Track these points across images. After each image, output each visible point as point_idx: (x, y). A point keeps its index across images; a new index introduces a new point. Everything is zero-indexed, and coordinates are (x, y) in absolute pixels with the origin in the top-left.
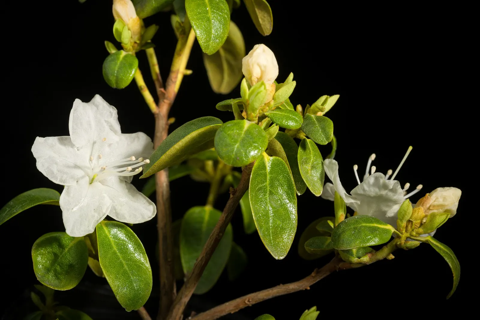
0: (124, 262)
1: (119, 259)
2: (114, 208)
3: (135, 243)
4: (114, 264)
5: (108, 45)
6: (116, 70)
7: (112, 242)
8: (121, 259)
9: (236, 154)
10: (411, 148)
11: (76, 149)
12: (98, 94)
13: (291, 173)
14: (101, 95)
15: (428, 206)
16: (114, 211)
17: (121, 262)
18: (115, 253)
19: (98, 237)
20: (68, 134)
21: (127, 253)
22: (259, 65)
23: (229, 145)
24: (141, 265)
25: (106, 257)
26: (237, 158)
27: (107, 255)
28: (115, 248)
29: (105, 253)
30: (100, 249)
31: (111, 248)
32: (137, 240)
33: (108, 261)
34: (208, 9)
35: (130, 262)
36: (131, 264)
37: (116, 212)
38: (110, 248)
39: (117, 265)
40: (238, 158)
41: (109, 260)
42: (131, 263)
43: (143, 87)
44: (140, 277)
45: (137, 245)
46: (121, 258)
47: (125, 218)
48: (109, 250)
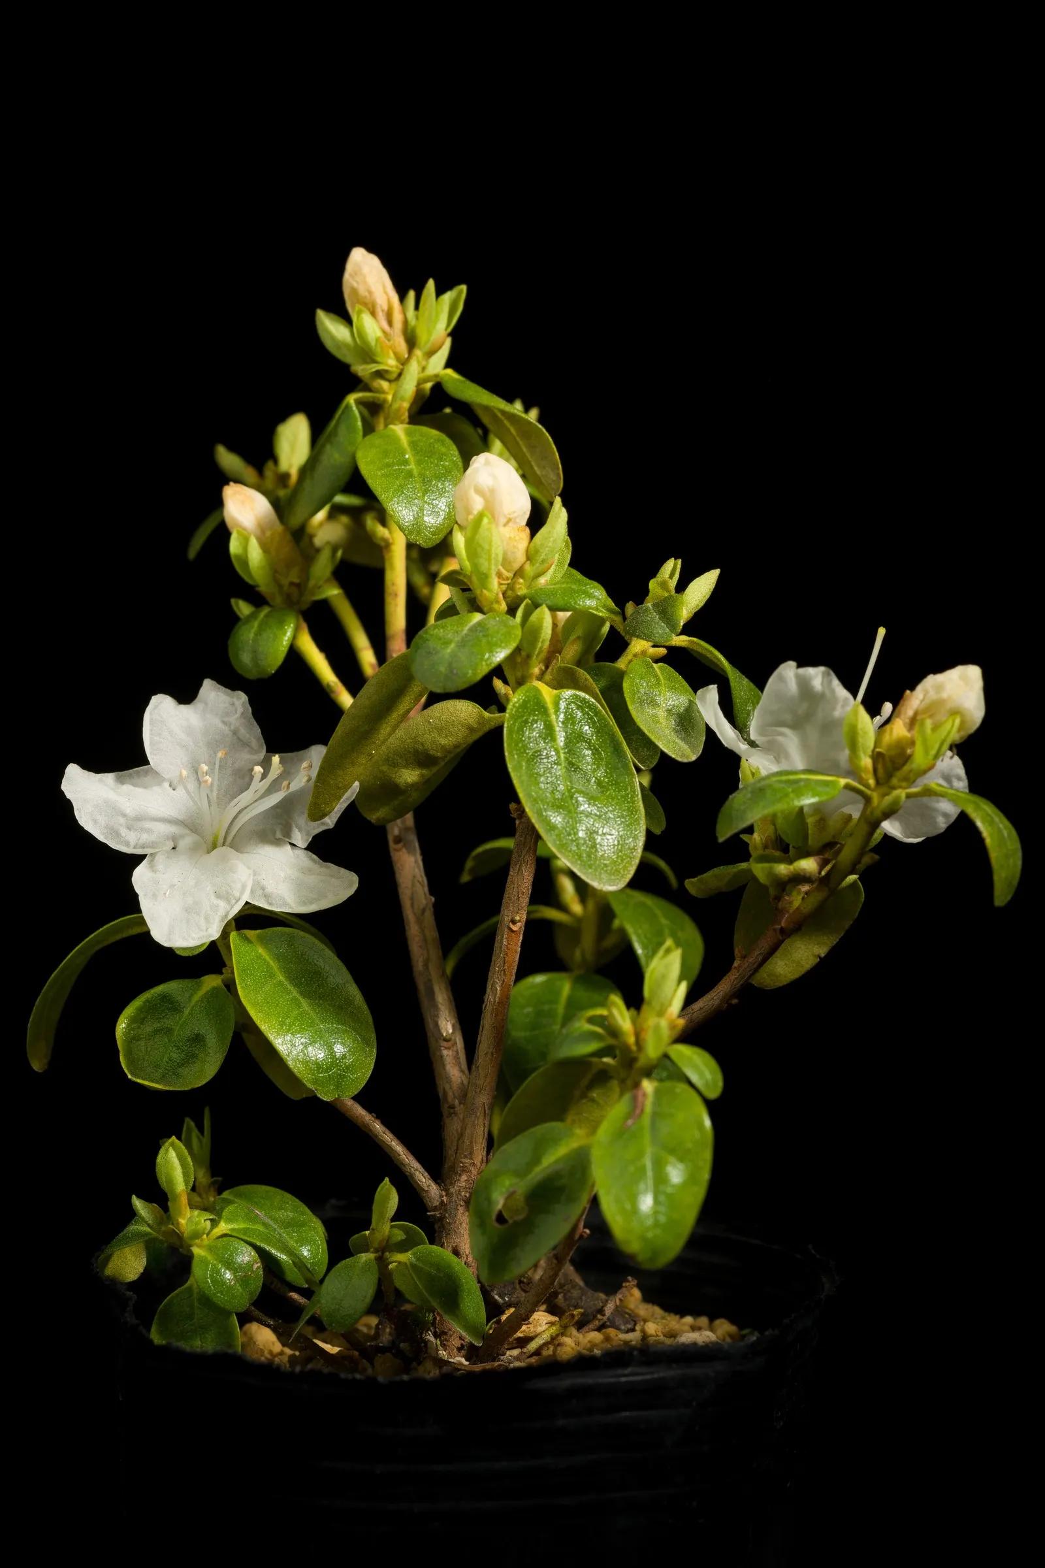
0: (302, 1000)
1: (289, 993)
2: (260, 888)
5: (237, 605)
6: (251, 638)
7: (274, 967)
8: (296, 994)
9: (450, 665)
10: (882, 632)
11: (166, 785)
12: (206, 678)
13: (610, 718)
14: (213, 678)
15: (910, 713)
16: (262, 894)
18: (280, 985)
22: (479, 492)
23: (434, 652)
25: (258, 991)
26: (452, 672)
27: (261, 988)
28: (281, 977)
29: (257, 985)
33: (261, 996)
34: (407, 456)
37: (265, 894)
40: (455, 671)
41: (266, 994)
43: (332, 684)
48: (267, 980)
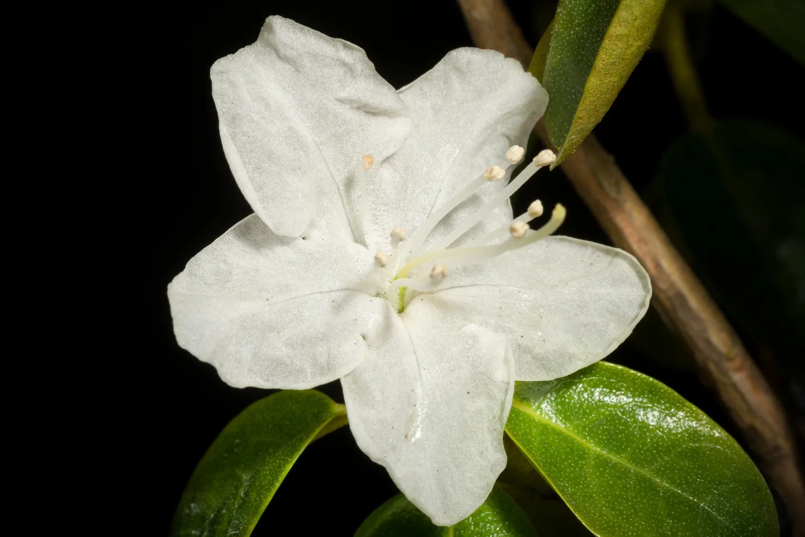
0: (646, 472)
1: (626, 473)
2: (521, 349)
3: (635, 390)
4: (627, 500)
7: (572, 435)
8: (632, 467)
16: (529, 358)
17: (642, 480)
18: (603, 463)
19: (528, 451)
20: (245, 209)
21: (634, 436)
24: (695, 442)
25: (591, 497)
27: (588, 487)
28: (593, 447)
29: (578, 484)
30: (558, 486)
31: (582, 454)
32: (634, 379)
33: (604, 505)
35: (661, 458)
36: (667, 462)
37: (535, 358)
38: (582, 457)
39: (636, 498)
41: (605, 496)
42: (666, 458)
44: (720, 483)
45: (643, 394)
46: (629, 465)
47: (571, 358)
48: (583, 465)
